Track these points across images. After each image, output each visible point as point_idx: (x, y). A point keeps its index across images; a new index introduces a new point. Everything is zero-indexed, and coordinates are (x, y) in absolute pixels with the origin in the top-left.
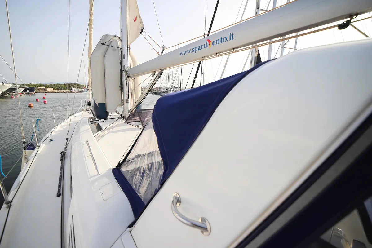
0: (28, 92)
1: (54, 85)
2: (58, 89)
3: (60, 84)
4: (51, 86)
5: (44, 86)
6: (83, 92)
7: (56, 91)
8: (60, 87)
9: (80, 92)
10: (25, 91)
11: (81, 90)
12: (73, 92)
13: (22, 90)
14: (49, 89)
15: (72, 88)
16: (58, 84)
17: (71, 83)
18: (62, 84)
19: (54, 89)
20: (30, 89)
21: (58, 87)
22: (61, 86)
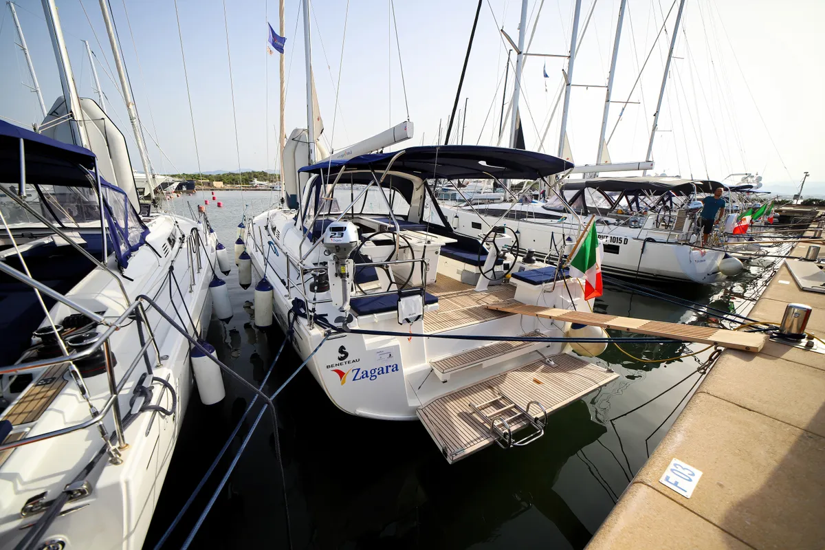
0: (184, 189)
1: (224, 175)
2: (232, 183)
3: (234, 174)
4: (219, 178)
5: (206, 177)
6: (275, 189)
7: (229, 186)
8: (233, 180)
9: (269, 188)
10: (179, 188)
11: (271, 184)
12: (258, 188)
13: (176, 185)
14: (215, 183)
15: (256, 182)
16: (230, 174)
17: (253, 172)
18: (237, 174)
19: (224, 183)
20: (188, 185)
21: (231, 180)
22: (236, 177)
